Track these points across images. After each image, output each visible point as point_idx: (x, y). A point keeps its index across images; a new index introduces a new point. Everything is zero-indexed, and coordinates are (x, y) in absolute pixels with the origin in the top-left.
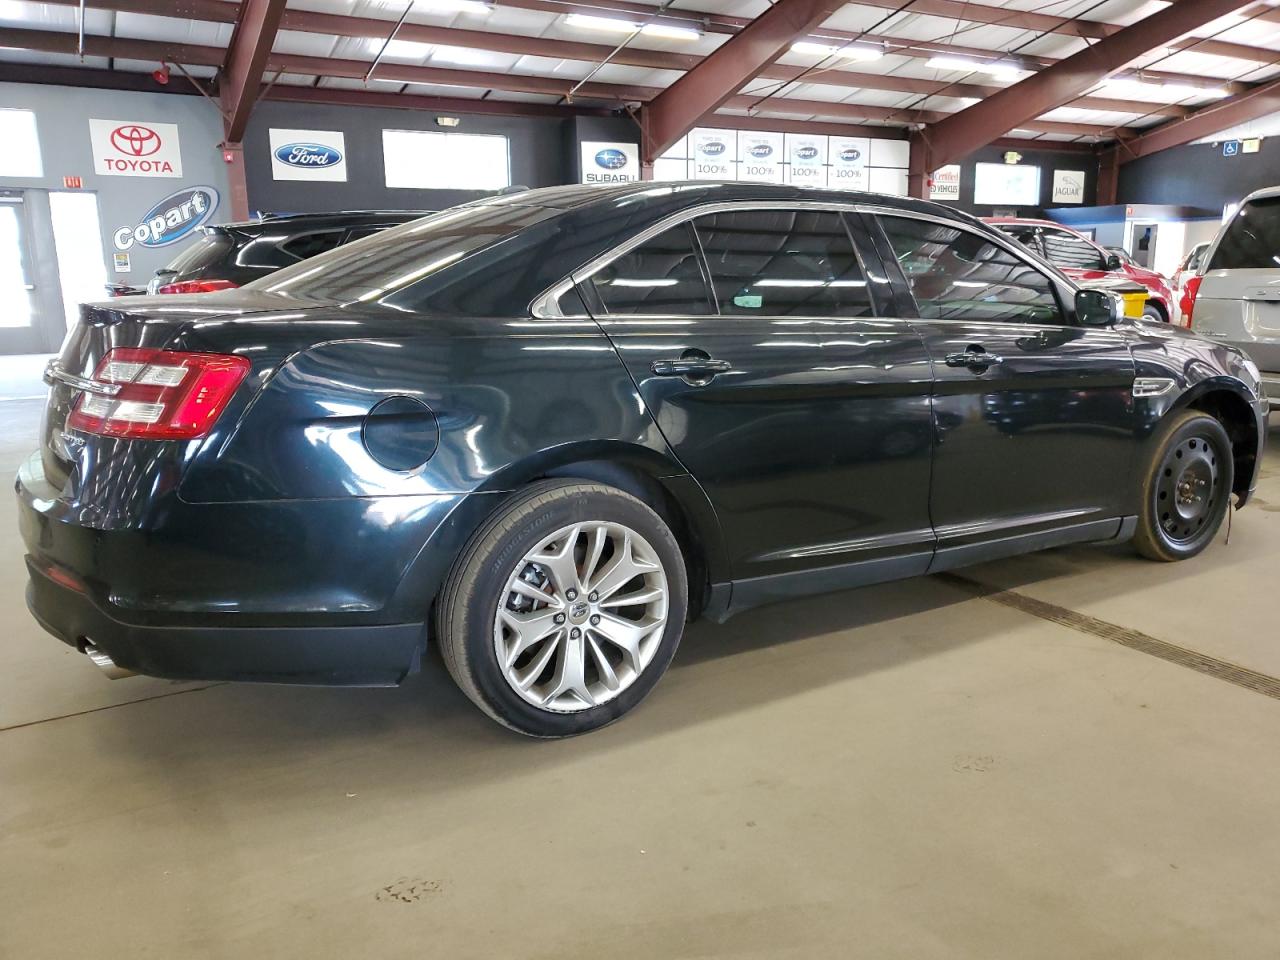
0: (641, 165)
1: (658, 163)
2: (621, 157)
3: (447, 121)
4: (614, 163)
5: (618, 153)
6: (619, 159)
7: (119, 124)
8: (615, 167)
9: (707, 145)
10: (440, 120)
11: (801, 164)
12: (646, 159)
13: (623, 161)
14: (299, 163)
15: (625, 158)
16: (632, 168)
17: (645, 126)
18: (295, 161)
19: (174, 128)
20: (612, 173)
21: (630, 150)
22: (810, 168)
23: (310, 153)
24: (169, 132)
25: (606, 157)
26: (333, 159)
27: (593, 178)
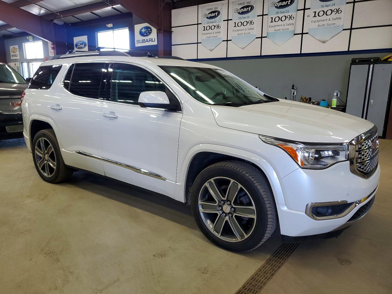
2: (149, 30)
3: (110, 25)
4: (146, 33)
5: (147, 28)
6: (148, 31)
8: (147, 35)
9: (210, 13)
10: (107, 25)
11: (278, 13)
13: (150, 32)
14: (79, 48)
15: (151, 30)
18: (78, 47)
20: (145, 38)
22: (286, 15)
23: (81, 44)
25: (143, 30)
26: (85, 45)
27: (139, 42)
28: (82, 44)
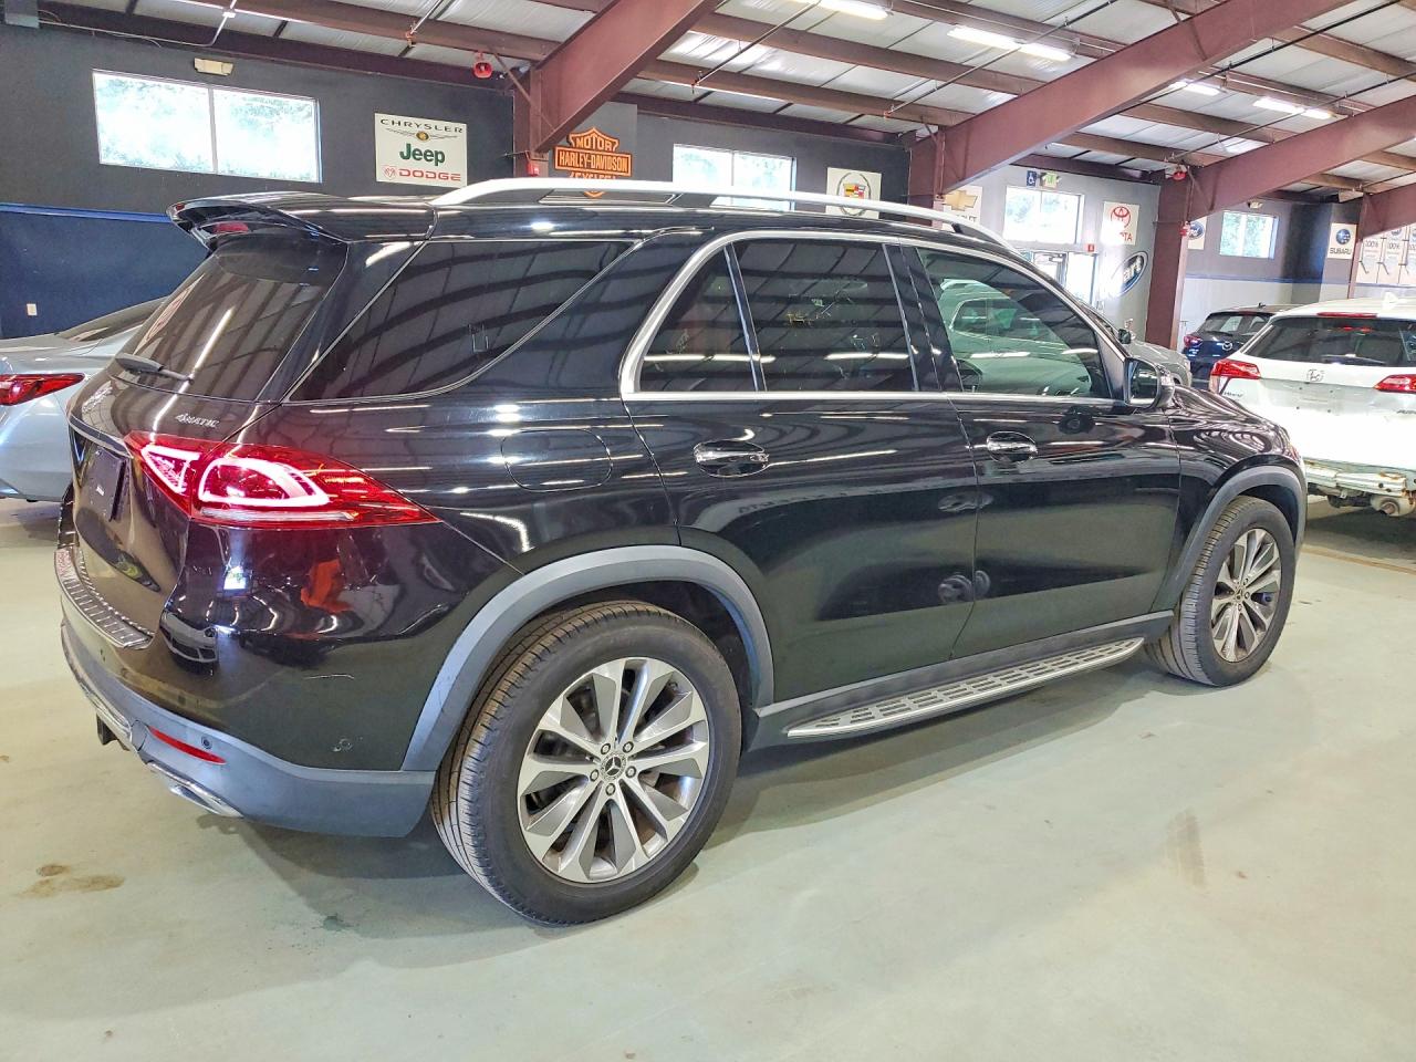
0: (1356, 242)
1: (1367, 240)
2: (1348, 235)
3: (1255, 205)
4: (1344, 240)
5: (1347, 232)
6: (1346, 236)
7: (1116, 205)
8: (1345, 243)
10: (1252, 204)
12: (1359, 238)
13: (1348, 239)
15: (1350, 236)
16: (1350, 245)
17: (1364, 212)
19: (1138, 207)
20: (1342, 247)
21: (1352, 229)
24: (1134, 210)
25: (1341, 235)
26: (1200, 233)
27: (1332, 252)
28: (1195, 229)
